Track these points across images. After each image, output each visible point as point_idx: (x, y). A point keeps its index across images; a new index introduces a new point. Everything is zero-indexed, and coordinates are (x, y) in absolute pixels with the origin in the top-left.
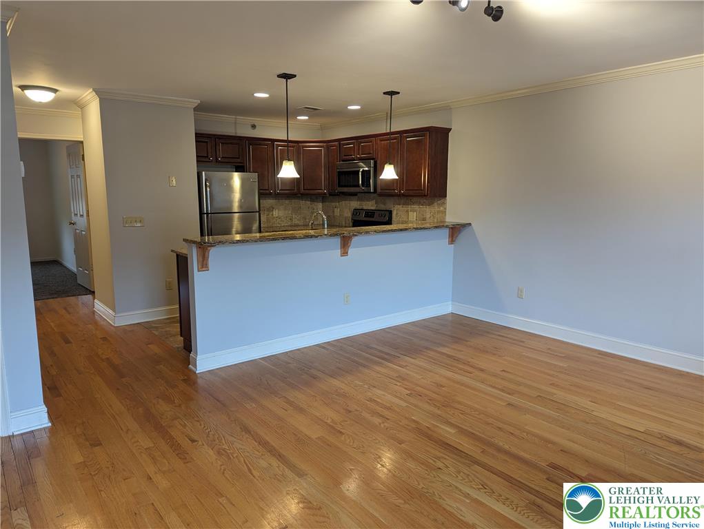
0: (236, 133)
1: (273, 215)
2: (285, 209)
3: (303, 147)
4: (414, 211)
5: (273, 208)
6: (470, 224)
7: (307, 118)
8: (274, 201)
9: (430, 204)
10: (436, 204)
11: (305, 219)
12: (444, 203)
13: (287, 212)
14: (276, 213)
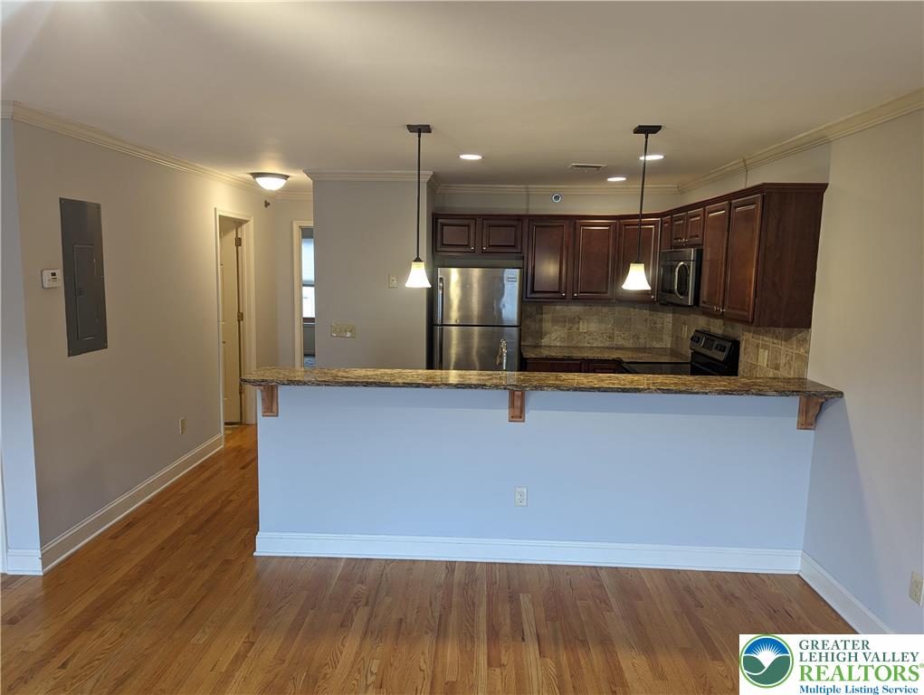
0: (527, 210)
1: (578, 329)
2: (601, 321)
3: (625, 225)
4: (766, 348)
5: (580, 319)
6: (842, 393)
7: (624, 179)
8: (582, 308)
9: (787, 339)
10: (794, 338)
11: (638, 338)
12: (806, 341)
13: (604, 326)
14: (583, 327)
